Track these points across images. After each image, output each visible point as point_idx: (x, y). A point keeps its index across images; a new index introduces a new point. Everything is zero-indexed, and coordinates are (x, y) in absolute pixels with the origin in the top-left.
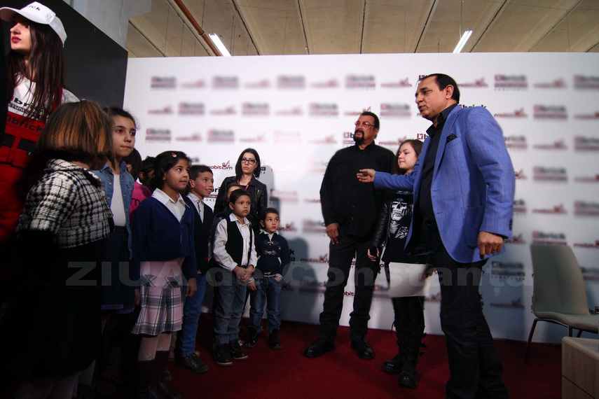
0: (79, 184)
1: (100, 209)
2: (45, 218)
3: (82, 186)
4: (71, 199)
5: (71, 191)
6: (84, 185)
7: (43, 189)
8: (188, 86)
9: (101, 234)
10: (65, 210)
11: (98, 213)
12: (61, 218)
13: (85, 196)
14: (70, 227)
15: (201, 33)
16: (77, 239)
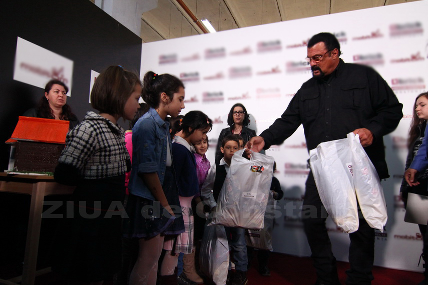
0: (98, 131)
1: (118, 152)
2: (70, 155)
3: (100, 133)
4: (90, 142)
5: (91, 136)
6: (104, 132)
7: (73, 133)
8: (187, 59)
9: (117, 172)
10: (86, 150)
11: (115, 155)
12: (82, 156)
13: (103, 140)
14: (93, 163)
15: (195, 21)
16: (97, 173)
